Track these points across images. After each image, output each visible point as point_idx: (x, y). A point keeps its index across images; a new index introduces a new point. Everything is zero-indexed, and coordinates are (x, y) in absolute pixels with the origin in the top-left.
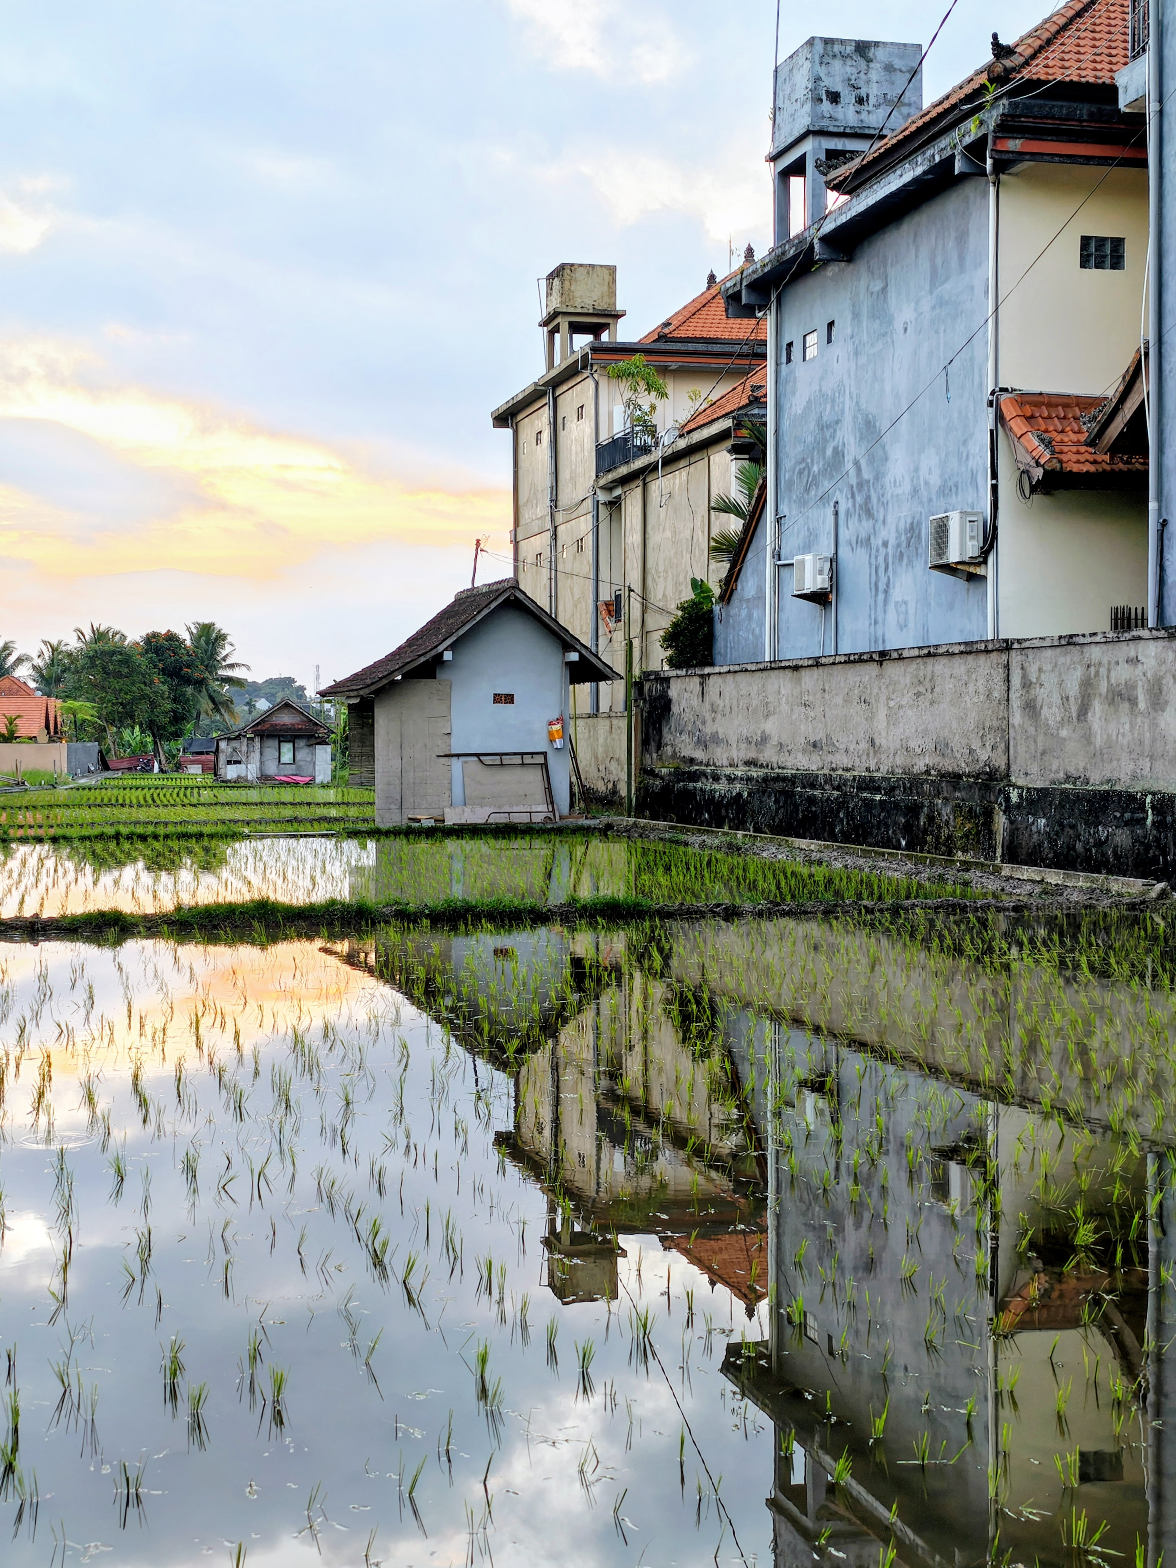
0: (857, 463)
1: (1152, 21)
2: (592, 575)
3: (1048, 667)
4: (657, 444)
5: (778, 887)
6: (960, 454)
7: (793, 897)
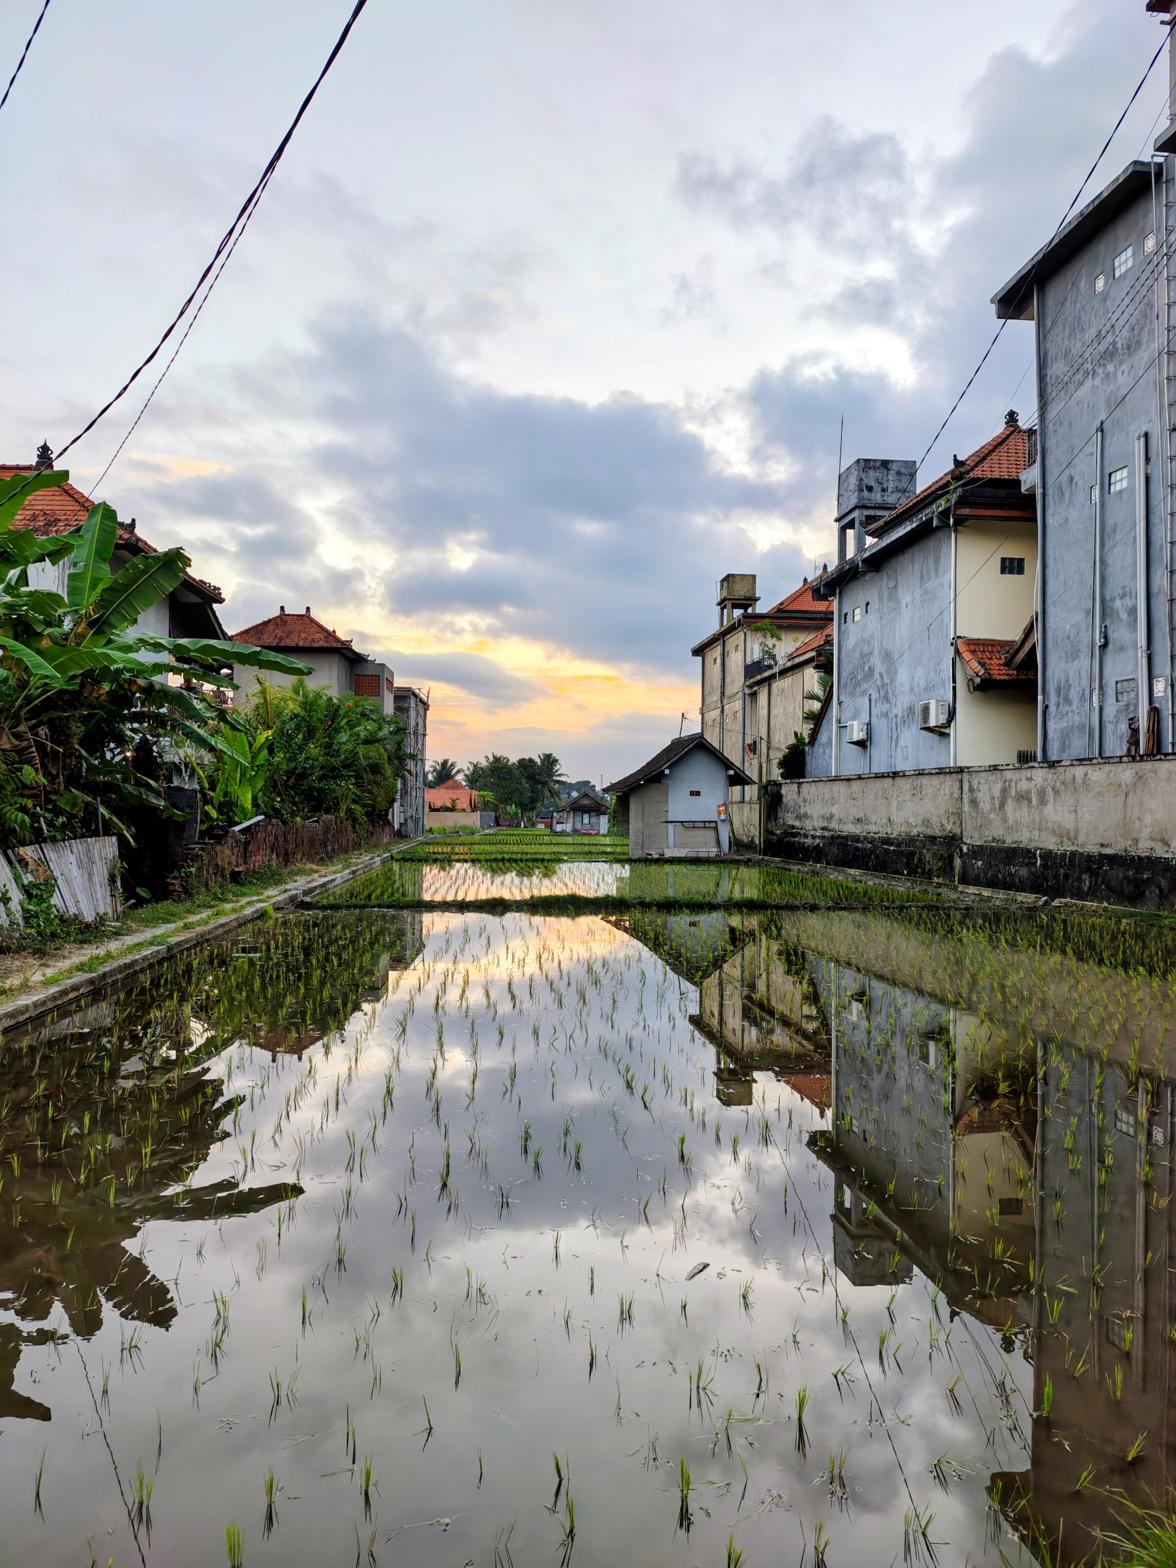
0: (881, 675)
1: (1039, 447)
2: (741, 731)
3: (983, 782)
4: (776, 664)
5: (839, 893)
6: (936, 670)
7: (847, 900)
